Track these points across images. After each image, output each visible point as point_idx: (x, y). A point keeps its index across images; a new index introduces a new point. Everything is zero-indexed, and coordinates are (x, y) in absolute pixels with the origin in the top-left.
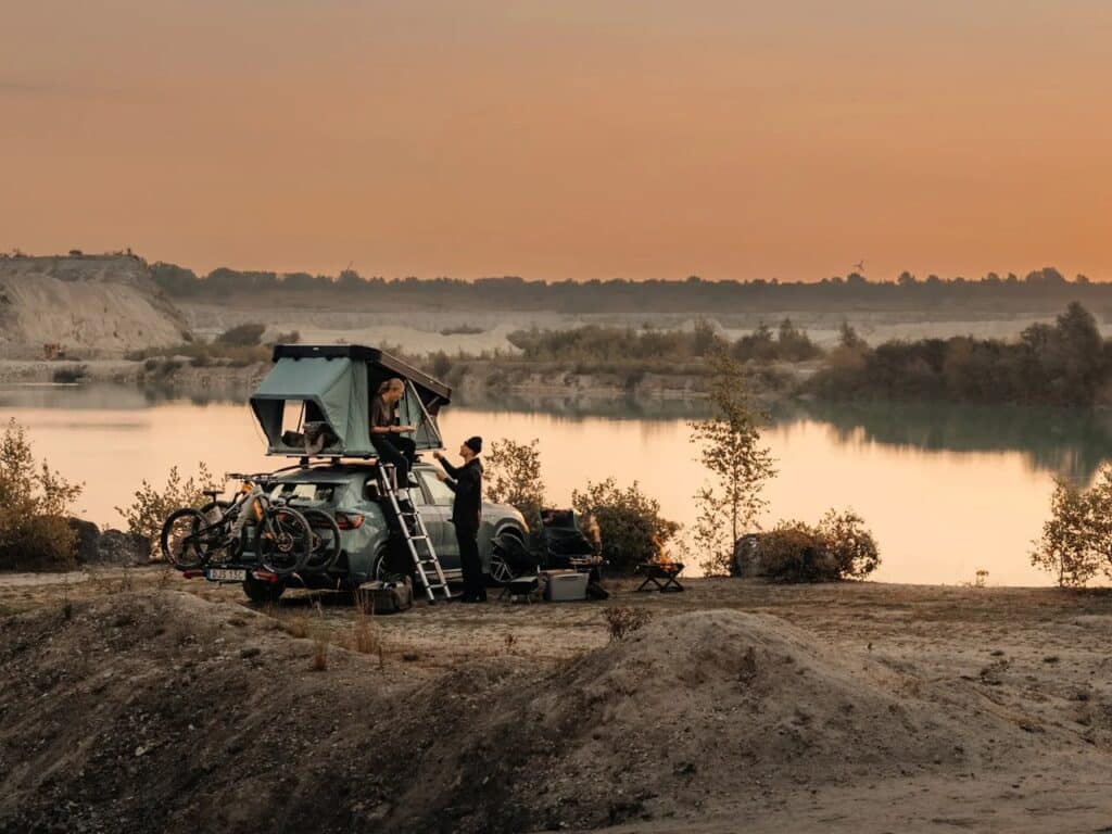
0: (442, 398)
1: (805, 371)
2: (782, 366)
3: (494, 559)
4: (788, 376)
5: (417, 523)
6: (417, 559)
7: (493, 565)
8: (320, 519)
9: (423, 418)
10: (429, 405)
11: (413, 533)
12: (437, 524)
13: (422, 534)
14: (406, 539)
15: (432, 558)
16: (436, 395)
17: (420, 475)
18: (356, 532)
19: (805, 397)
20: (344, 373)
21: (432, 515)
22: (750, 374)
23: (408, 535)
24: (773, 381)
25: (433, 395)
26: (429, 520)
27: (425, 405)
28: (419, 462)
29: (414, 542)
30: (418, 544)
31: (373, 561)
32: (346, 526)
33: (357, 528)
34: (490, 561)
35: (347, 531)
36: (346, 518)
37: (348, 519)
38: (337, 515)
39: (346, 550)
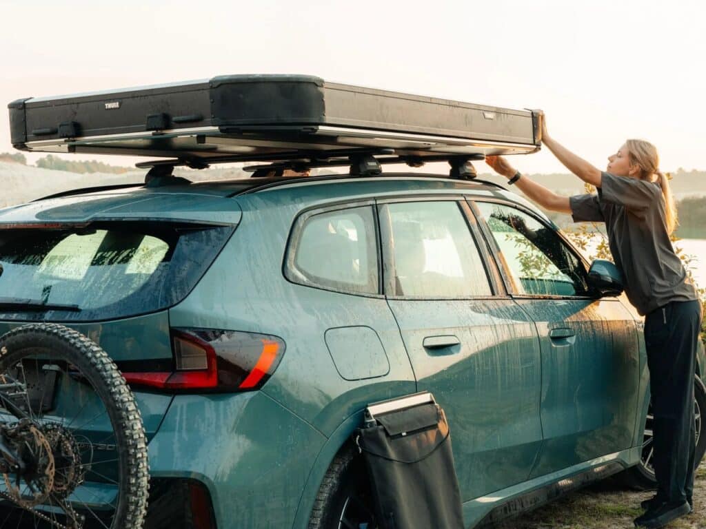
17: (475, 214)
31: (322, 505)
32: (212, 382)
33: (257, 387)
34: (641, 431)
35: (213, 403)
36: (210, 353)
37: (218, 351)
38: (175, 339)
39: (203, 476)
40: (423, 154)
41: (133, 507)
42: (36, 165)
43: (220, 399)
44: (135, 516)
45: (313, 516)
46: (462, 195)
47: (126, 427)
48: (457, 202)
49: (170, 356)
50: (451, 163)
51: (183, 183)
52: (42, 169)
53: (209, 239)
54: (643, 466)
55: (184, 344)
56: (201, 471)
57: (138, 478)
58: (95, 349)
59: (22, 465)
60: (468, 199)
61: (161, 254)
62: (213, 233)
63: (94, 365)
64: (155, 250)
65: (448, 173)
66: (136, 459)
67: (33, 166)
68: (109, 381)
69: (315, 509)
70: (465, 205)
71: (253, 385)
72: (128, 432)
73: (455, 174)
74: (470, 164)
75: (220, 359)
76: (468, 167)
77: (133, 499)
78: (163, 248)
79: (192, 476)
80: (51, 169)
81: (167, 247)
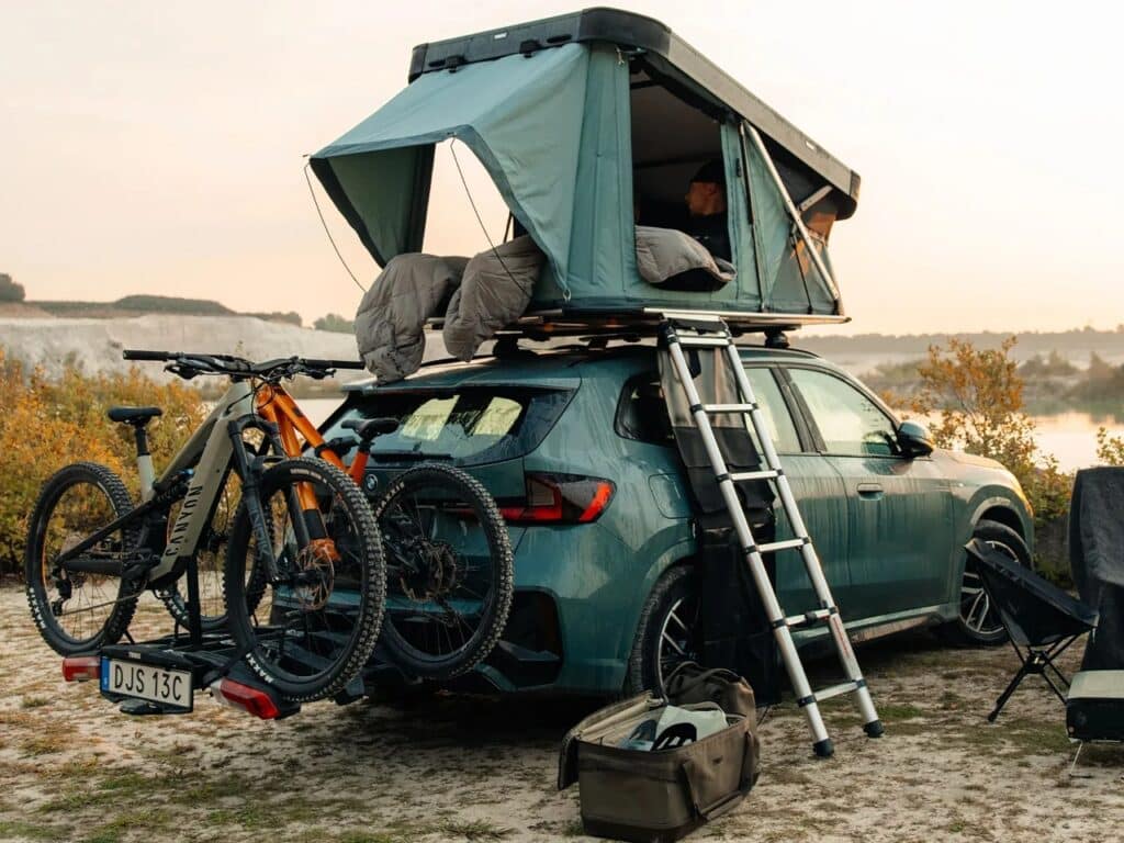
0: (836, 192)
1: (1072, 382)
2: (1055, 379)
3: (968, 582)
4: (1061, 386)
5: (777, 503)
6: (777, 613)
7: (965, 595)
8: (444, 493)
9: (794, 236)
10: (806, 204)
11: (763, 535)
12: (832, 502)
13: (795, 536)
14: (743, 553)
15: (821, 605)
16: (827, 183)
17: (788, 379)
18: (584, 535)
19: (1072, 399)
20: (567, 79)
21: (818, 480)
22: (1034, 384)
23: (749, 540)
24: (1050, 388)
25: (817, 181)
26: (811, 491)
27: (797, 204)
28: (785, 346)
29: (768, 558)
30: (781, 566)
31: (646, 620)
32: (558, 515)
33: (593, 520)
34: (958, 588)
35: (558, 532)
36: (556, 492)
37: (563, 493)
38: (529, 481)
39: (551, 591)
40: (741, 326)
41: (502, 598)
42: (313, 327)
43: (563, 529)
44: (503, 606)
45: (639, 629)
46: (775, 363)
47: (498, 539)
48: (771, 369)
49: (524, 494)
50: (766, 334)
51: (529, 354)
52: (320, 332)
53: (555, 402)
54: (964, 624)
55: (535, 485)
56: (549, 586)
57: (506, 576)
58: (474, 481)
59: (418, 571)
60: (781, 366)
61: (516, 413)
62: (558, 397)
63: (474, 492)
64: (511, 410)
65: (763, 343)
66: (505, 562)
67: (310, 328)
68: (485, 504)
69: (641, 623)
70: (778, 373)
71: (590, 518)
72: (499, 542)
73: (769, 344)
74: (783, 335)
75: (564, 499)
76: (782, 338)
77: (503, 592)
78: (517, 408)
79: (542, 590)
80: (332, 331)
81: (521, 408)
